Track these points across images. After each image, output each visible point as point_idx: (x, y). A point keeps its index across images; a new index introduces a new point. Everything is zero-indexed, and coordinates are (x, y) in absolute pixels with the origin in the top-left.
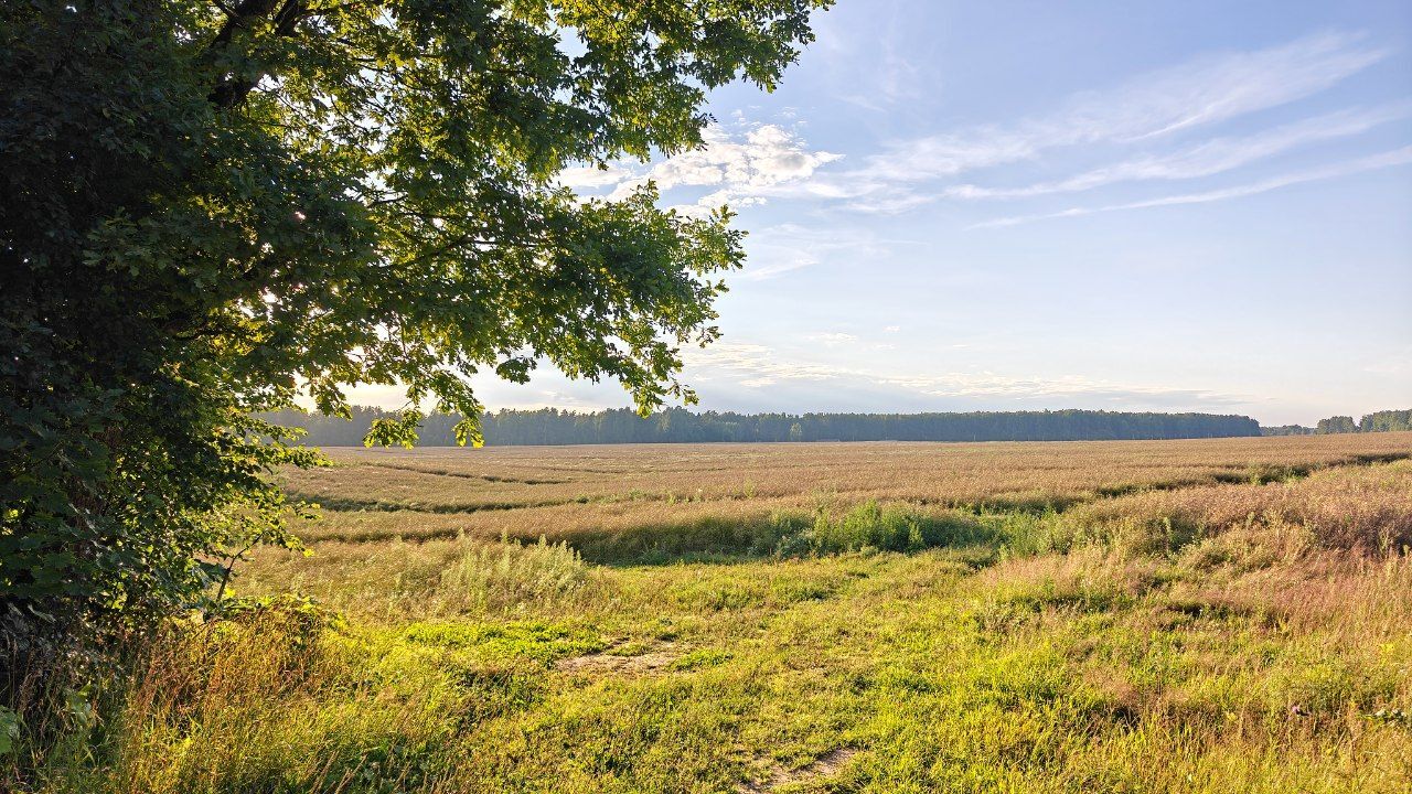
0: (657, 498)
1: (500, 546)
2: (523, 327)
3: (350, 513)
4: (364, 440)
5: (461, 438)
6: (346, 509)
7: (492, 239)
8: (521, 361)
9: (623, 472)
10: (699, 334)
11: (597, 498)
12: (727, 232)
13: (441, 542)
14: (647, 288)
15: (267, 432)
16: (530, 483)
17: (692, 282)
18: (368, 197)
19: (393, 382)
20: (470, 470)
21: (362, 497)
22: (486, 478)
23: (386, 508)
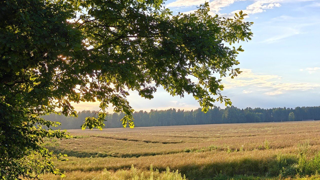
0: (222, 150)
1: (149, 172)
2: (150, 73)
3: (86, 158)
4: (81, 127)
5: (124, 124)
6: (85, 157)
7: (136, 35)
8: (150, 89)
9: (207, 138)
10: (230, 72)
11: (195, 150)
12: (243, 23)
13: (123, 171)
14: (204, 53)
15: (45, 124)
16: (164, 143)
17: (226, 48)
18: (83, 19)
19: (94, 101)
20: (137, 138)
21: (91, 151)
22: (145, 141)
23: (101, 156)
